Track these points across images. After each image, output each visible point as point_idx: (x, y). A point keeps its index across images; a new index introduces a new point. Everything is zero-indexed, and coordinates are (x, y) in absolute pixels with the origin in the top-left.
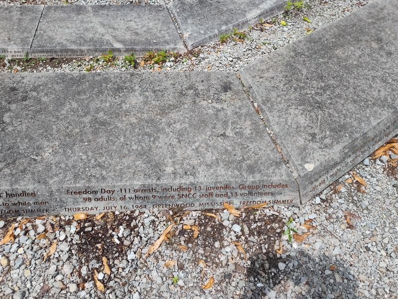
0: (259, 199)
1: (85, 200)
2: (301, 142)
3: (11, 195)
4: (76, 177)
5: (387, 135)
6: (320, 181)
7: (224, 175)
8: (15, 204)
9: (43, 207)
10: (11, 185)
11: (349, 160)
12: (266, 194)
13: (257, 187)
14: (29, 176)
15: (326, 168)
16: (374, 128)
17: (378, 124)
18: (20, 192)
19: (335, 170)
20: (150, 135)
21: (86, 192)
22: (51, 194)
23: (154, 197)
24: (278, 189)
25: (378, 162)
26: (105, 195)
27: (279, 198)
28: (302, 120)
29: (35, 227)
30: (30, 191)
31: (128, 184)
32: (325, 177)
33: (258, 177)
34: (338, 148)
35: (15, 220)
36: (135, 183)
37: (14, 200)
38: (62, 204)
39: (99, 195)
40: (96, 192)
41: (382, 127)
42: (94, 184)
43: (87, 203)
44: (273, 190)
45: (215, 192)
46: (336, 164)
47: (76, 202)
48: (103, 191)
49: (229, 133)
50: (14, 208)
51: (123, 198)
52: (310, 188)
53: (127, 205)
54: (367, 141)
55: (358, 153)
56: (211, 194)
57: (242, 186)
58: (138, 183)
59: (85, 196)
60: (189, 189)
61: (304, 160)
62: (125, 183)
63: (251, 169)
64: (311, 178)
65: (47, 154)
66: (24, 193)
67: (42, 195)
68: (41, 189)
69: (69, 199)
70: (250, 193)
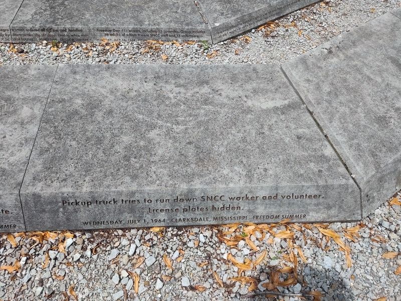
0: (191, 39)
1: (106, 35)
2: (216, 15)
3: (71, 31)
4: (102, 24)
5: (266, 18)
6: (223, 33)
7: (173, 25)
8: (72, 36)
9: (86, 38)
10: (71, 25)
11: (241, 27)
12: (195, 36)
13: (190, 32)
14: (79, 23)
15: (227, 27)
16: (256, 12)
17: (259, 10)
18: (75, 29)
19: (232, 30)
20: (138, 11)
21: (106, 31)
22: (90, 30)
23: (139, 35)
24: (200, 34)
25: (260, 32)
26: (115, 33)
27: (201, 39)
28: (218, 8)
29: (82, 46)
30: (80, 29)
31: (126, 27)
32: (226, 32)
33: (190, 27)
34: (233, 18)
35: (72, 44)
36: (130, 27)
37: (72, 33)
38: (95, 37)
39: (112, 33)
40: (110, 31)
41: (261, 12)
42: (110, 26)
43: (107, 36)
44: (198, 34)
45: (169, 34)
46: (233, 27)
47: (101, 36)
48: (114, 30)
49: (179, 11)
50: (71, 37)
51: (124, 35)
52: (217, 36)
53: (125, 39)
54: (251, 18)
55: (247, 24)
56: (167, 35)
57: (182, 31)
58: (131, 27)
59: (105, 33)
60: (156, 32)
61: (215, 22)
62: (125, 26)
63: (187, 24)
64: (217, 30)
65: (87, 16)
66: (77, 30)
67: (85, 31)
68: (85, 28)
69: (98, 33)
70: (187, 36)
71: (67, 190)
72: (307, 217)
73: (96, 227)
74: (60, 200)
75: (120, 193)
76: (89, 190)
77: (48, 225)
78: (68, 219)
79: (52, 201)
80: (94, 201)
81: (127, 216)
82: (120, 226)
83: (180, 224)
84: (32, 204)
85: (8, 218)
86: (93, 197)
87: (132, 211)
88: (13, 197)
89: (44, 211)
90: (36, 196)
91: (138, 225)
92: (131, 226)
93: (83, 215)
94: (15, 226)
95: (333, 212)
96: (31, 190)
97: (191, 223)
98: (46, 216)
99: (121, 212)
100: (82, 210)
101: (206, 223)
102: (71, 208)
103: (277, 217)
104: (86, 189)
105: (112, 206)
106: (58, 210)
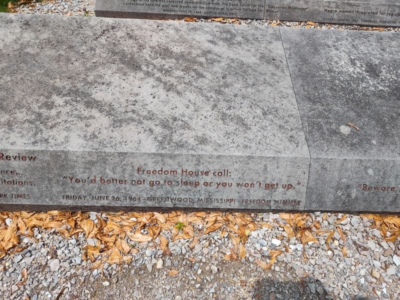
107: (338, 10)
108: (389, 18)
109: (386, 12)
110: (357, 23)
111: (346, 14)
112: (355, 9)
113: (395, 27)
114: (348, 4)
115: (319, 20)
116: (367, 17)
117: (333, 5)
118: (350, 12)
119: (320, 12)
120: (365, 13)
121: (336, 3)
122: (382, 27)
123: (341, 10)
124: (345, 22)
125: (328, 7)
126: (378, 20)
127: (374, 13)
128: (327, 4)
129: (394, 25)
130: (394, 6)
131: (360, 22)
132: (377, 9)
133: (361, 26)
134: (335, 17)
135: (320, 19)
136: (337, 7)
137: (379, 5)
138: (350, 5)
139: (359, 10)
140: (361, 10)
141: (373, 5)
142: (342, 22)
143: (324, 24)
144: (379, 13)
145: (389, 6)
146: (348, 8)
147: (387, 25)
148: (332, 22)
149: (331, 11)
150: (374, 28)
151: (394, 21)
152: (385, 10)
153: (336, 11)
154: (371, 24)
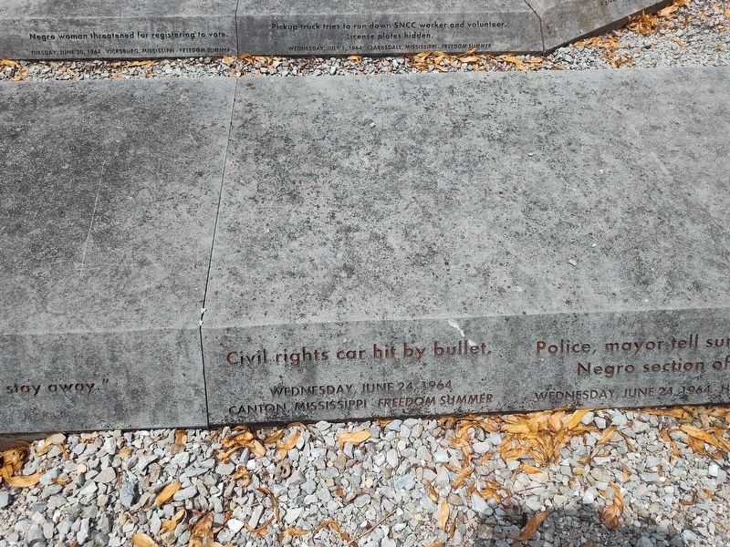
71: (277, 13)
72: (493, 47)
73: (301, 53)
74: (270, 23)
75: (322, 18)
76: (295, 14)
77: (258, 49)
78: (276, 43)
79: (263, 24)
80: (299, 25)
81: (328, 43)
82: (321, 52)
83: (375, 52)
84: (245, 28)
85: (223, 41)
86: (299, 21)
87: (332, 36)
88: (230, 19)
89: (255, 34)
90: (250, 19)
91: (337, 52)
92: (331, 52)
93: (290, 39)
94: (229, 50)
95: (516, 41)
96: (245, 14)
97: (385, 51)
98: (257, 39)
99: (322, 38)
100: (289, 34)
101: (399, 51)
102: (279, 31)
103: (465, 46)
104: (293, 13)
105: (314, 31)
106: (267, 34)
107: (56, 35)
108: (158, 42)
109: (149, 32)
110: (100, 56)
111: (73, 40)
112: (88, 30)
113: (175, 59)
114: (72, 22)
115: (24, 55)
116: (115, 44)
117: (43, 26)
118: (80, 37)
119: (22, 40)
120: (109, 37)
121: (50, 23)
122: (152, 59)
123: (62, 33)
124: (76, 56)
125: (36, 31)
126: (138, 48)
127: (127, 36)
128: (32, 25)
129: (172, 55)
130: (161, 20)
131: (106, 55)
132: (130, 28)
133: (110, 60)
134: (54, 47)
135: (27, 53)
136: (52, 28)
137: (131, 20)
138: (77, 23)
139: (97, 32)
140: (100, 31)
141: (120, 21)
142: (70, 56)
143: (38, 61)
144: (136, 35)
145: (152, 20)
146: (75, 30)
147: (158, 55)
148: (51, 57)
149: (44, 38)
150: (136, 63)
151: (169, 47)
152: (146, 28)
153: (53, 37)
154: (127, 56)
